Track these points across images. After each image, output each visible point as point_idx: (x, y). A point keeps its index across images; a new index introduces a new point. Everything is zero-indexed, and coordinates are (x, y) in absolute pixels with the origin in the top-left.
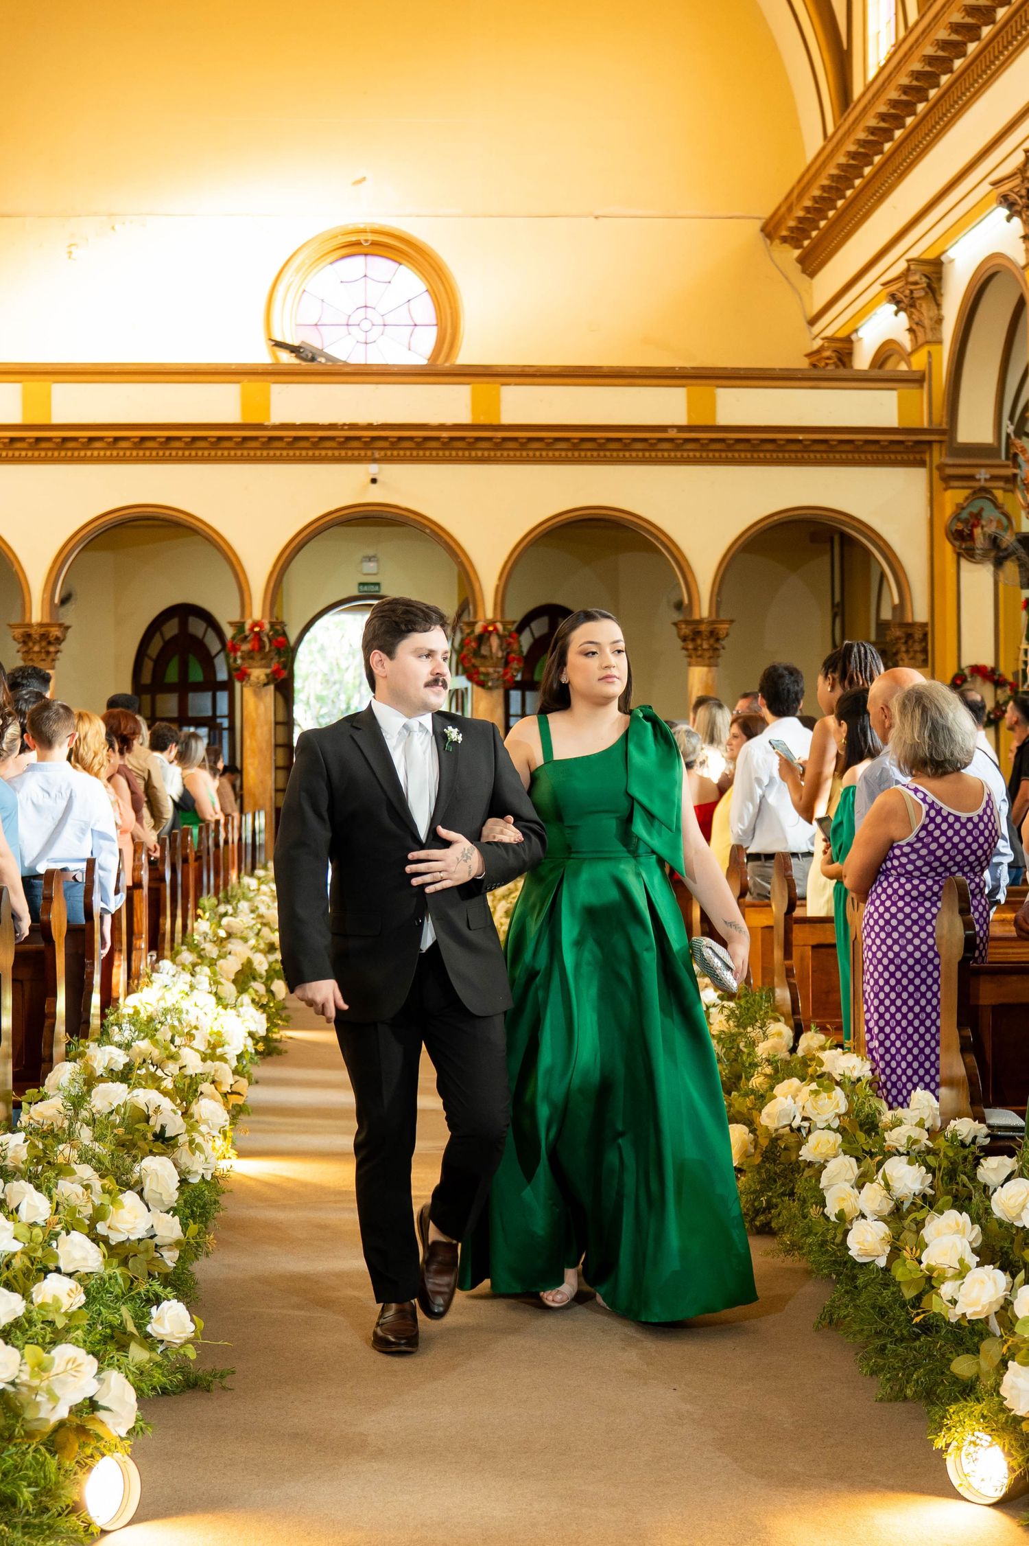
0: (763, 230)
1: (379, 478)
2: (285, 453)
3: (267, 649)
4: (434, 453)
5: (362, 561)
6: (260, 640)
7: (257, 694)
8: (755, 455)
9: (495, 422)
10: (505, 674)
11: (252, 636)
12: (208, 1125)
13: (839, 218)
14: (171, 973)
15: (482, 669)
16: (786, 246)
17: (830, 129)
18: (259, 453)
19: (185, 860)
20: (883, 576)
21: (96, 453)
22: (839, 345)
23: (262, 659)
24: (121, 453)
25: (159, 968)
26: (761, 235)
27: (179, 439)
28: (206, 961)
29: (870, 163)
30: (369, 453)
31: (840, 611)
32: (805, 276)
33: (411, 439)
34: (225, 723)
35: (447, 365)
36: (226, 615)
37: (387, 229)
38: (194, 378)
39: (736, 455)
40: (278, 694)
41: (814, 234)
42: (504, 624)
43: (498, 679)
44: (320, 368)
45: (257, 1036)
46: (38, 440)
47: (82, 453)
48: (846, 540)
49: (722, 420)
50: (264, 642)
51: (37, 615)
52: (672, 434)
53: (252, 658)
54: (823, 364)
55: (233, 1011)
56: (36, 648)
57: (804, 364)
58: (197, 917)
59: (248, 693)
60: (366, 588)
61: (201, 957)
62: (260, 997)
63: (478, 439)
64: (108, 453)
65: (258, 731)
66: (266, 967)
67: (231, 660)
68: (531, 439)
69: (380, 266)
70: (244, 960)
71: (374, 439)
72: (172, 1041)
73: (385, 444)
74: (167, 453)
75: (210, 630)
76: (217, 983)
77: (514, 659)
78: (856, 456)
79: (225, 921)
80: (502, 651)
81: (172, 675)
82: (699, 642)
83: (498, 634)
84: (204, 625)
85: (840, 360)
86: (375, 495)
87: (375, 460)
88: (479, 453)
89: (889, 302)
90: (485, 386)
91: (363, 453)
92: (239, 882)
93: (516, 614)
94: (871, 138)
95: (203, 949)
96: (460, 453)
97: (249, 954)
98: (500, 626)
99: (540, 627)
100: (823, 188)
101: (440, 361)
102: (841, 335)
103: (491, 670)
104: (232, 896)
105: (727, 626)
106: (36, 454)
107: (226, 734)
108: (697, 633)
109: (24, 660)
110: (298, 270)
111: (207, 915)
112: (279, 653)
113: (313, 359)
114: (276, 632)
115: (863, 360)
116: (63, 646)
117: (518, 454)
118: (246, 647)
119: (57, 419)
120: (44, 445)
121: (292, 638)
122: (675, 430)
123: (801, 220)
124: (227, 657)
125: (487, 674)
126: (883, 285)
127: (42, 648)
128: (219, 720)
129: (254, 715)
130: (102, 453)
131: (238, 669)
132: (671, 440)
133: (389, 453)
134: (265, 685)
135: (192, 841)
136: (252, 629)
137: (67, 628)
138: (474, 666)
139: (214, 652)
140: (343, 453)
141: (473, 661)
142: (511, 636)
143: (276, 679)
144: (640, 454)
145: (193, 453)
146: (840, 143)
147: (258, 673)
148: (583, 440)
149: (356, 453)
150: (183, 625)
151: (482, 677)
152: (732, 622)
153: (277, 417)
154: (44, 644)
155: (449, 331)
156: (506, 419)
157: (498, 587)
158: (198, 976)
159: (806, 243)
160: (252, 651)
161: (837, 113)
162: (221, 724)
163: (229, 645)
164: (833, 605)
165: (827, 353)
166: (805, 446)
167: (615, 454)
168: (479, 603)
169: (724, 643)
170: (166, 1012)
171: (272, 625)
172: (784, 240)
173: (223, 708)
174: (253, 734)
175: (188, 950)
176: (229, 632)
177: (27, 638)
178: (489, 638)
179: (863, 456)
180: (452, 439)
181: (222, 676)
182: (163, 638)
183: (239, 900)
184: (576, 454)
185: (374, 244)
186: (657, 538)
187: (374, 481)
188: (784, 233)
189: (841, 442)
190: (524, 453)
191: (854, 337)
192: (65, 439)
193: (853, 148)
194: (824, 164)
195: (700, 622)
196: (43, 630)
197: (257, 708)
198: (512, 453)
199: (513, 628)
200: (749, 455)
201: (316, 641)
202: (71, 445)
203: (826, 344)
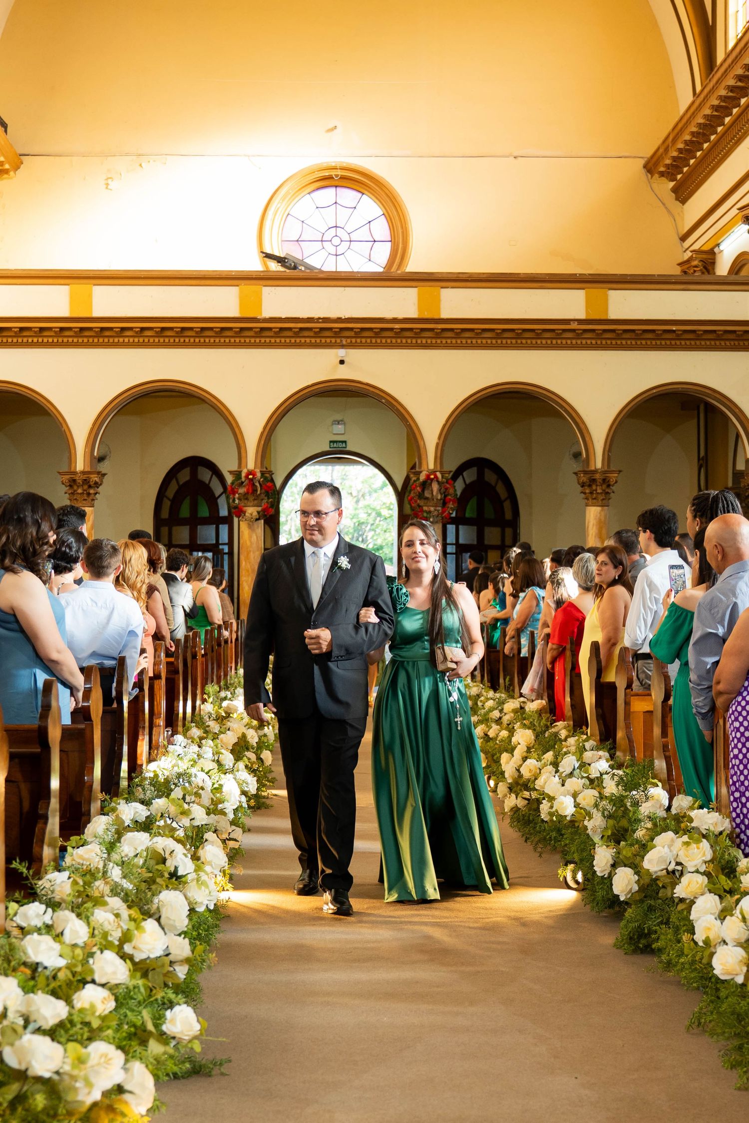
0: (645, 167)
1: (346, 359)
2: (273, 340)
3: (259, 492)
4: (389, 341)
5: (333, 424)
6: (254, 484)
7: (250, 527)
8: (639, 342)
9: (436, 317)
10: (443, 512)
11: (247, 481)
12: (212, 866)
13: (704, 157)
14: (183, 745)
15: (425, 508)
16: (663, 178)
17: (699, 88)
18: (253, 340)
19: (194, 656)
20: (738, 436)
21: (126, 340)
22: (704, 256)
23: (255, 499)
24: (146, 340)
25: (174, 740)
26: (643, 171)
27: (191, 329)
28: (210, 736)
29: (731, 114)
30: (338, 340)
31: (704, 463)
32: (678, 202)
33: (371, 329)
34: (226, 549)
35: (399, 272)
36: (227, 465)
37: (353, 167)
38: (203, 282)
39: (624, 342)
40: (266, 526)
41: (685, 169)
42: (442, 473)
43: (438, 516)
44: (301, 274)
45: (249, 794)
46: (82, 329)
47: (116, 340)
48: (710, 409)
49: (613, 315)
50: (256, 486)
51: (80, 465)
52: (574, 326)
53: (247, 499)
54: (692, 271)
55: (231, 775)
56: (80, 491)
57: (677, 271)
58: (204, 701)
59: (243, 525)
60: (335, 445)
61: (206, 732)
62: (252, 764)
63: (422, 330)
64: (136, 340)
65: (252, 555)
66: (256, 740)
67: (231, 501)
68: (463, 330)
69: (348, 196)
70: (240, 735)
71: (342, 329)
72: (184, 798)
73: (352, 334)
74: (182, 340)
75: (215, 478)
76: (219, 753)
77: (450, 500)
78: (718, 343)
79: (225, 704)
80: (441, 494)
81: (185, 512)
82: (594, 487)
83: (438, 481)
84: (211, 473)
85: (705, 267)
86: (343, 373)
87: (343, 346)
88: (424, 341)
89: (744, 222)
90: (429, 289)
91: (333, 340)
92: (236, 673)
93: (452, 466)
94: (730, 94)
95: (208, 726)
96: (409, 341)
97: (244, 730)
98: (439, 475)
99: (470, 476)
100: (693, 134)
101: (393, 269)
102: (705, 248)
103: (432, 509)
104: (230, 684)
105: (616, 475)
106: (80, 340)
107: (226, 557)
108: (593, 481)
109: (70, 500)
110: (284, 199)
111: (211, 700)
112: (267, 495)
113: (295, 268)
114: (266, 478)
115: (723, 268)
116: (100, 489)
117: (454, 341)
118: (242, 490)
119: (96, 313)
120: (87, 333)
121: (278, 483)
122: (576, 323)
123: (674, 159)
124: (228, 498)
125: (430, 512)
126: (739, 209)
127: (84, 490)
128: (221, 547)
129: (248, 543)
130: (131, 340)
131: (236, 507)
132: (573, 331)
133: (354, 340)
134: (257, 520)
135: (200, 641)
136: (247, 477)
137: (104, 475)
138: (419, 506)
139: (217, 494)
140: (318, 340)
141: (418, 501)
142: (447, 482)
143: (266, 515)
144: (549, 342)
145: (202, 340)
146: (706, 98)
147: (252, 511)
148: (504, 330)
149: (328, 340)
150: (194, 473)
151: (425, 515)
152: (620, 471)
153: (267, 313)
154: (86, 487)
155: (401, 245)
156: (445, 315)
157: (437, 444)
158: (204, 748)
159: (679, 177)
160: (248, 493)
161: (704, 75)
162: (223, 549)
163: (229, 488)
164: (699, 459)
165: (695, 263)
166: (678, 335)
167: (529, 341)
168: (423, 457)
169: (613, 488)
170: (179, 775)
171: (263, 473)
172: (662, 174)
173: (224, 537)
174: (247, 557)
175: (197, 726)
176: (229, 479)
177: (72, 483)
178: (431, 483)
179: (723, 343)
180: (402, 329)
181: (224, 512)
182: (178, 482)
183: (236, 688)
184: (499, 341)
185: (343, 178)
186: (562, 407)
187: (342, 362)
188: (662, 169)
189: (706, 332)
190: (459, 341)
191: (716, 250)
192: (102, 329)
193: (716, 102)
194: (694, 115)
195: (595, 471)
196: (85, 477)
197: (250, 537)
198: (449, 341)
199: (449, 476)
200: (634, 342)
201: (296, 485)
202: (107, 333)
203: (694, 256)
